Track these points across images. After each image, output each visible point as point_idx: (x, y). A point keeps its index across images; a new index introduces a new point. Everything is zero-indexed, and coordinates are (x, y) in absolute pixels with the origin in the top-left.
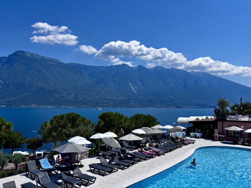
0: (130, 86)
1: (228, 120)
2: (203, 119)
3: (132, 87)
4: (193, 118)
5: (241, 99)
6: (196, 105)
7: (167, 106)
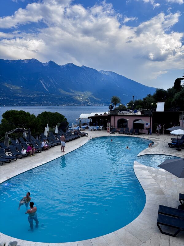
0: (41, 83)
1: (119, 114)
2: (101, 114)
3: (43, 85)
4: (93, 114)
5: (133, 96)
6: (105, 103)
7: (79, 104)
